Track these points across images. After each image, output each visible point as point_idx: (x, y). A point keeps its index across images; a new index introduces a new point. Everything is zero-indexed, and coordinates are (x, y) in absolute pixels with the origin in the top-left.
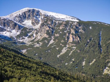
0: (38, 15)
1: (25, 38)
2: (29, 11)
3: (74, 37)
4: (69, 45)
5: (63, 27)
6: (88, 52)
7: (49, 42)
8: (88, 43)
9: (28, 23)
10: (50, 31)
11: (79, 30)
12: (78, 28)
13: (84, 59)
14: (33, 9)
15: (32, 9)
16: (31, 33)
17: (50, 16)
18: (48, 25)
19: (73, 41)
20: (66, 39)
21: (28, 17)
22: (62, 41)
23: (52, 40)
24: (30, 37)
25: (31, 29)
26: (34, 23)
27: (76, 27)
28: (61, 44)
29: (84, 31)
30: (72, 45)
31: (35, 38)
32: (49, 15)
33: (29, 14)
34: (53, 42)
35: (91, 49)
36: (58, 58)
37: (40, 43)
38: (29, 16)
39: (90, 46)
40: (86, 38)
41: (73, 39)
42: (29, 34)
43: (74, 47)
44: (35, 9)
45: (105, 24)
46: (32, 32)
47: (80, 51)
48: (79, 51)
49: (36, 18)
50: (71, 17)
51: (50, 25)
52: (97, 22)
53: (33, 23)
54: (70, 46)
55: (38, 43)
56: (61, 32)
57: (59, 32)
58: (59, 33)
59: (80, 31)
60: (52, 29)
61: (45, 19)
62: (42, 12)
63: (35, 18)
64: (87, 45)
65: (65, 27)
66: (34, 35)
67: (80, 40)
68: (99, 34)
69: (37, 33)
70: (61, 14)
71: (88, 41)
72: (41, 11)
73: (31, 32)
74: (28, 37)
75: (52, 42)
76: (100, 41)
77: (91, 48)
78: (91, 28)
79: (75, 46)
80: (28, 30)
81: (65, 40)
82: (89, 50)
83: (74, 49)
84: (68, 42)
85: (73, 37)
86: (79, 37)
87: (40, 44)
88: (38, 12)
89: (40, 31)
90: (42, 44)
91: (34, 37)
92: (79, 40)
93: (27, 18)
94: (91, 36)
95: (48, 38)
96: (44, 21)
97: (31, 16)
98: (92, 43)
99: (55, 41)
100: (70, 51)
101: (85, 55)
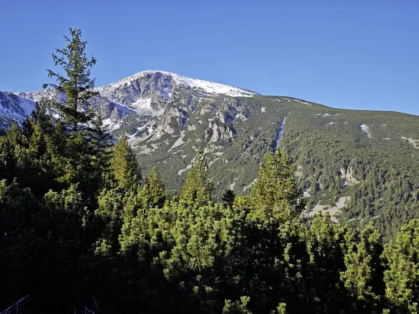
0: (166, 86)
1: (130, 136)
2: (149, 76)
3: (222, 129)
4: (210, 148)
5: (206, 110)
6: (245, 163)
7: (172, 143)
8: (250, 143)
9: (143, 104)
10: (178, 120)
11: (236, 114)
12: (234, 109)
13: (235, 179)
14: (157, 73)
15: (155, 72)
16: (145, 126)
17: (195, 88)
18: (180, 107)
19: (219, 140)
20: (206, 136)
21: (144, 91)
22: (198, 140)
23: (180, 139)
24: (140, 134)
25: (145, 117)
26: (155, 104)
27: (230, 108)
28: (194, 147)
29: (246, 117)
30: (217, 148)
31: (151, 137)
32: (192, 86)
33: (146, 83)
34: (182, 142)
35: (254, 156)
36: (178, 176)
37: (153, 145)
38: (148, 87)
39: (252, 151)
40: (247, 132)
41: (220, 134)
42: (140, 129)
43: (219, 154)
44: (162, 72)
45: (304, 101)
46: (147, 124)
47: (229, 160)
48: (227, 161)
49: (162, 92)
50: (242, 91)
51: (185, 106)
52: (285, 97)
53: (153, 104)
54: (212, 151)
55: (149, 146)
56: (200, 122)
57: (198, 120)
58: (196, 122)
59: (237, 116)
60: (184, 116)
61: (177, 93)
62: (178, 79)
63: (158, 93)
64: (247, 147)
65: (212, 110)
66: (150, 130)
67: (235, 138)
68: (280, 124)
69: (155, 126)
70: (221, 85)
71: (252, 138)
72: (175, 76)
73: (145, 123)
74: (136, 136)
75: (179, 142)
76: (277, 137)
77: (255, 154)
78: (263, 110)
79: (221, 151)
80: (138, 120)
81: (204, 137)
82: (248, 159)
83: (218, 157)
84: (208, 141)
85: (218, 130)
86: (232, 129)
87: (152, 148)
88: (169, 79)
89: (163, 120)
90: (157, 147)
91: (148, 134)
92: (231, 136)
93: (143, 93)
94: (260, 128)
95: (173, 134)
96: (175, 98)
97: (151, 88)
98: (259, 143)
99: (186, 141)
100: (210, 161)
101: (237, 171)
